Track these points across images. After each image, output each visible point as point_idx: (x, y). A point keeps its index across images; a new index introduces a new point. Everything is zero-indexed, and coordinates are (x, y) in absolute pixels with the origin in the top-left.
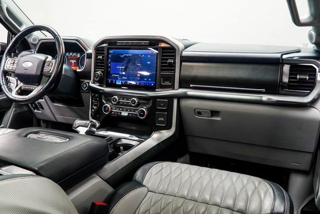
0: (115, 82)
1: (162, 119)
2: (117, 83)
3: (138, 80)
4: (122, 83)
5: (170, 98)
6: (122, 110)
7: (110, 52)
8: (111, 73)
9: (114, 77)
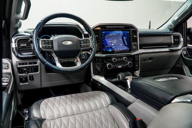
0: (108, 50)
1: (137, 65)
2: (109, 51)
3: (121, 48)
4: (112, 50)
5: (138, 55)
6: (118, 65)
7: (103, 33)
8: (105, 45)
9: (107, 47)
